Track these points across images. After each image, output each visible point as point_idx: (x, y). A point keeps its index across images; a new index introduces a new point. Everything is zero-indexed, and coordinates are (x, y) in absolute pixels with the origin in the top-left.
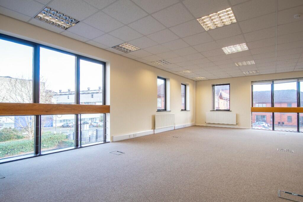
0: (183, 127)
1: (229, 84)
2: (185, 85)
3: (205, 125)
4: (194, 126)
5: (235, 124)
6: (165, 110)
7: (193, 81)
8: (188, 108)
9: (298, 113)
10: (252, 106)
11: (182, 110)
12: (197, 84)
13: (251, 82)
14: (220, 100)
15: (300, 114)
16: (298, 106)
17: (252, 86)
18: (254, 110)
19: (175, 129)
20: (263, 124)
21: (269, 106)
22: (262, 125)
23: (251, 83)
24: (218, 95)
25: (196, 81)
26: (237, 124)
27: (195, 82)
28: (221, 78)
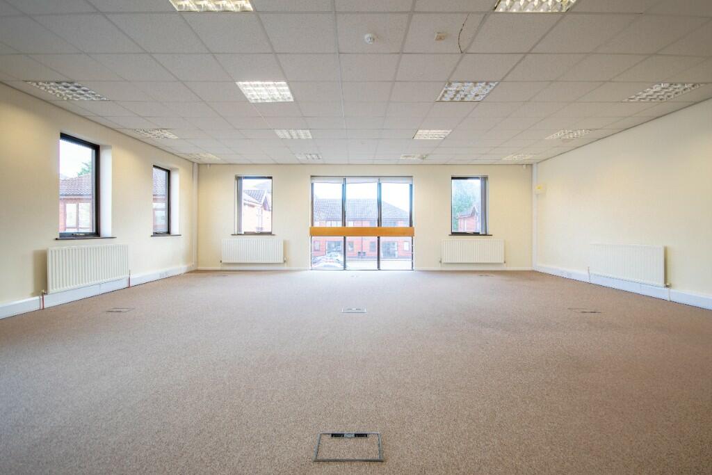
0: (158, 278)
1: (271, 178)
2: (169, 172)
3: (219, 268)
4: (195, 272)
5: (282, 261)
6: (97, 234)
7: (191, 163)
8: (174, 230)
9: (379, 237)
10: (312, 225)
11: (156, 234)
12: (200, 170)
13: (309, 177)
14: (264, 211)
15: (381, 238)
16: (378, 225)
17: (312, 184)
18: (315, 232)
19: (132, 284)
20: (337, 256)
21: (339, 224)
22: (336, 258)
23: (311, 179)
24: (260, 202)
25: (199, 164)
26: (285, 261)
27: (196, 165)
28: (255, 162)
